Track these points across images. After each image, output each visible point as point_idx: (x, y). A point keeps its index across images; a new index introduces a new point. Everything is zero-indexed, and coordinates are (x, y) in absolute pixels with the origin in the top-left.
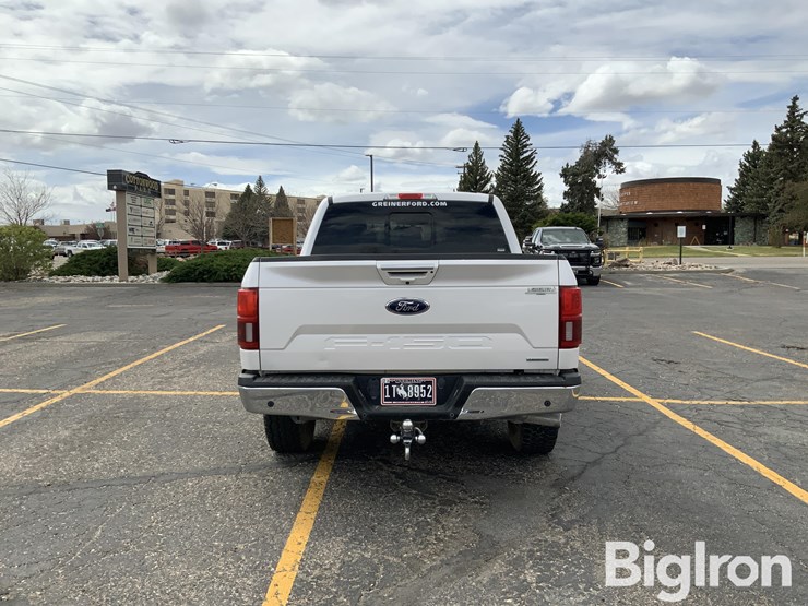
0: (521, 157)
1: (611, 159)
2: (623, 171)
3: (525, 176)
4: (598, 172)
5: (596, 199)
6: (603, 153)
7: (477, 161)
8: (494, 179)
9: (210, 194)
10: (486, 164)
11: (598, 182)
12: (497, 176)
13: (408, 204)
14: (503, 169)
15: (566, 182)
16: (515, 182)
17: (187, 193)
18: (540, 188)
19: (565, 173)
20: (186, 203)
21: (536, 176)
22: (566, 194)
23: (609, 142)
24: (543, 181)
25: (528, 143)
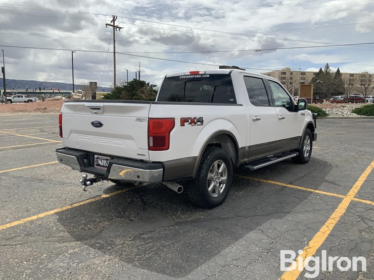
9: (303, 73)
13: (193, 76)
17: (291, 73)
20: (291, 78)
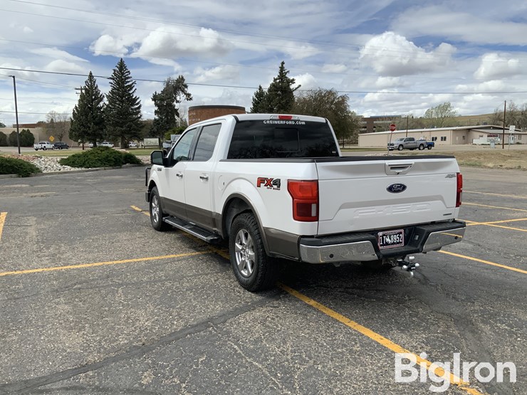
0: (126, 85)
1: (183, 91)
2: (191, 99)
3: (129, 98)
4: (175, 98)
5: (176, 117)
6: (178, 86)
7: (91, 86)
8: (105, 99)
10: (99, 88)
11: (177, 106)
12: (108, 97)
13: (284, 122)
14: (112, 92)
15: (156, 104)
16: (122, 102)
18: (139, 107)
19: (155, 98)
21: (136, 99)
22: (156, 112)
23: (181, 80)
24: (141, 103)
25: (129, 76)
